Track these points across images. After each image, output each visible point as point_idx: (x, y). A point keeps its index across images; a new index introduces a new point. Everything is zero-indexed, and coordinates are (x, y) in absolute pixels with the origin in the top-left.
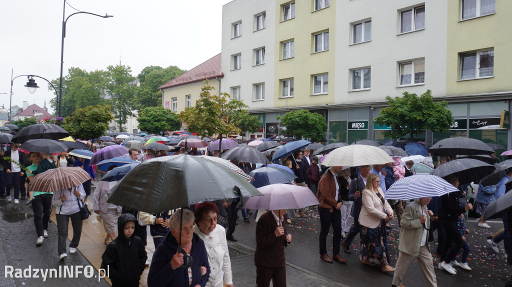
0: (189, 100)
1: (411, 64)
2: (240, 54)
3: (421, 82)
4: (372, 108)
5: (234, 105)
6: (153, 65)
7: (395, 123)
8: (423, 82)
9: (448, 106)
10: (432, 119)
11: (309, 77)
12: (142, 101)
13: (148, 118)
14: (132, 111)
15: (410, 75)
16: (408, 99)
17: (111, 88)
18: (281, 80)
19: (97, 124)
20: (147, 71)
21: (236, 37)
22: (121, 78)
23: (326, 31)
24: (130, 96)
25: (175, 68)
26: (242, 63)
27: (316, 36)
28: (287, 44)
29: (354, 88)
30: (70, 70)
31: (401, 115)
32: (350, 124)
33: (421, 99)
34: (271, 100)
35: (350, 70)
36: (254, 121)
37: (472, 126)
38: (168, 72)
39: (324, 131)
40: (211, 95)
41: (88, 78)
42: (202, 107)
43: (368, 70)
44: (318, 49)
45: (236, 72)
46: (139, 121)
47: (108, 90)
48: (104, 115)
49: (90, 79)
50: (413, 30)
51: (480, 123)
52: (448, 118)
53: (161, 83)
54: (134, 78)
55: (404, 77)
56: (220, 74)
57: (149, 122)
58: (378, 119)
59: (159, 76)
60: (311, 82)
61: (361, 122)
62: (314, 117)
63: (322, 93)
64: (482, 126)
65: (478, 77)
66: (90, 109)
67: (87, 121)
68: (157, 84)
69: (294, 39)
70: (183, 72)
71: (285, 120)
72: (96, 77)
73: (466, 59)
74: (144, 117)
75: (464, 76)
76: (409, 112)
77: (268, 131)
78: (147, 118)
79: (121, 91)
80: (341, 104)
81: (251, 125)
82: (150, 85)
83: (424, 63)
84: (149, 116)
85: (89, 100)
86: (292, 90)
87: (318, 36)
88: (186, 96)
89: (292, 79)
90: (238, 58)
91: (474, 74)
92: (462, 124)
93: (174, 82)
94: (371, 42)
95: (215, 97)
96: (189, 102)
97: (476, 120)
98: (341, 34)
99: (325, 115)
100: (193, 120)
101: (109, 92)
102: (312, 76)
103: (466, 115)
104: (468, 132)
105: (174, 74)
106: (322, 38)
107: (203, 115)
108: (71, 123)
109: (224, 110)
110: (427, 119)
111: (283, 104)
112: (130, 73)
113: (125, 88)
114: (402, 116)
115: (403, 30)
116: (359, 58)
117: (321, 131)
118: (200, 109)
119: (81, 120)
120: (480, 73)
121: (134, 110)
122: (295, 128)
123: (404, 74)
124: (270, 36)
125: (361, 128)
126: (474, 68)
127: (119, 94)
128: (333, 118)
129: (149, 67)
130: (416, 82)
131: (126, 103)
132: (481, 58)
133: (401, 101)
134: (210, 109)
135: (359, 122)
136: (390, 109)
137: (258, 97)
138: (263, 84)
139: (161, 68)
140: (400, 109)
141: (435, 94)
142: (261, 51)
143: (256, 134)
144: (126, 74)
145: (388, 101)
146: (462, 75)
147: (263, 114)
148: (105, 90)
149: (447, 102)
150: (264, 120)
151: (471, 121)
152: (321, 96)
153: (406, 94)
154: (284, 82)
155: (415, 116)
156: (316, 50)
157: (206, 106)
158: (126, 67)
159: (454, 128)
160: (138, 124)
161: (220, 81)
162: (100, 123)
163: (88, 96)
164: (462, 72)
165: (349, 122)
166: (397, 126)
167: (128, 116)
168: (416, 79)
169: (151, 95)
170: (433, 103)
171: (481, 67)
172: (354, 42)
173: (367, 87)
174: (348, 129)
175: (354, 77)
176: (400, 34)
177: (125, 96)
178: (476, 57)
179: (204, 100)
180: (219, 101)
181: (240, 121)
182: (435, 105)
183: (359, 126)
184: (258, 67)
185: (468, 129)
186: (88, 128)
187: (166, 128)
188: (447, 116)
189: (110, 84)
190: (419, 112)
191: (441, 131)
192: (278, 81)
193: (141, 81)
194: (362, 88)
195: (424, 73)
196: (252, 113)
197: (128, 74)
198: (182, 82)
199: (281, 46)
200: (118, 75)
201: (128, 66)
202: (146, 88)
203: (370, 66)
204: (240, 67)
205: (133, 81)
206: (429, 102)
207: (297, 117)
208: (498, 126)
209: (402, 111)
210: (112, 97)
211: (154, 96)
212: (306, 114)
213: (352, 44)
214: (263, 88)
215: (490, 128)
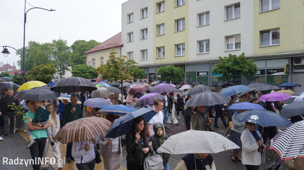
0: (103, 60)
1: (233, 37)
2: (133, 33)
3: (239, 48)
4: (211, 64)
5: (130, 63)
6: (81, 40)
7: (224, 72)
8: (240, 48)
9: (254, 62)
10: (245, 69)
11: (174, 46)
12: (74, 61)
14: (68, 67)
15: (232, 44)
16: (232, 58)
17: (55, 53)
18: (157, 48)
19: (46, 75)
20: (77, 43)
21: (130, 22)
22: (61, 47)
23: (183, 19)
24: (67, 57)
25: (94, 41)
26: (134, 38)
27: (177, 21)
28: (160, 26)
29: (200, 52)
30: (29, 43)
31: (227, 67)
32: (198, 73)
33: (239, 58)
34: (151, 60)
35: (198, 41)
36: (142, 72)
37: (268, 73)
38: (89, 44)
39: (183, 77)
40: (116, 57)
41: (40, 48)
42: (110, 64)
43: (208, 41)
44: (179, 29)
45: (130, 43)
46: (73, 73)
47: (53, 55)
48: (51, 70)
49: (42, 48)
50: (234, 18)
51: (273, 71)
52: (254, 69)
53: (85, 50)
54: (69, 47)
55: (229, 45)
56: (121, 45)
57: (79, 73)
58: (215, 70)
59: (84, 46)
60: (175, 48)
61: (205, 72)
62: (177, 69)
63: (181, 55)
64: (274, 73)
65: (271, 45)
66: (42, 66)
67: (40, 74)
68: (83, 51)
69: (164, 23)
70: (98, 44)
71: (160, 72)
72: (46, 47)
73: (264, 34)
74: (75, 71)
75: (263, 44)
76: (232, 65)
77: (150, 78)
78: (77, 71)
79: (61, 55)
80: (192, 61)
81: (140, 74)
82: (79, 52)
83: (240, 37)
84: (79, 70)
85: (41, 61)
86: (164, 53)
87: (179, 22)
88: (101, 58)
89: (163, 47)
90: (132, 35)
91: (269, 43)
92: (263, 72)
93: (93, 50)
94: (209, 25)
95: (118, 58)
96: (102, 61)
97: (271, 70)
98: (192, 21)
99: (183, 68)
100: (105, 72)
101: (54, 56)
102: (175, 45)
103: (265, 67)
104: (266, 77)
105: (93, 45)
106: (181, 23)
107: (111, 69)
108: (31, 75)
109: (124, 66)
110: (242, 69)
111: (158, 62)
112: (66, 45)
113: (63, 53)
114: (228, 68)
115: (228, 18)
116: (203, 34)
117: (181, 77)
118: (110, 65)
119: (37, 73)
120: (272, 43)
121: (69, 66)
122: (165, 76)
123: (229, 44)
124: (150, 22)
125: (205, 75)
126: (269, 39)
127: (60, 57)
128: (188, 69)
129: (78, 41)
130: (236, 48)
131: (64, 62)
132: (272, 34)
133: (228, 59)
134: (115, 65)
135: (203, 72)
136: (221, 64)
137: (143, 58)
138: (147, 50)
139: (85, 41)
140: (227, 64)
141: (247, 55)
142: (145, 30)
143: (143, 80)
144: (63, 45)
145: (220, 59)
146: (262, 44)
147: (147, 68)
148: (51, 55)
149: (254, 60)
150: (148, 72)
151: (268, 70)
152: (181, 57)
153: (230, 55)
154: (159, 49)
155: (236, 68)
156: (178, 30)
157: (113, 64)
158: (64, 41)
159: (258, 74)
160: (72, 75)
161: (121, 49)
162: (48, 75)
163: (41, 59)
164: (262, 42)
166: (225, 74)
167: (66, 70)
168: (236, 46)
169: (80, 58)
171: (272, 39)
172: (200, 25)
173: (207, 51)
174: (197, 76)
175: (200, 45)
176: (226, 20)
177: (64, 58)
178: (270, 33)
179: (112, 60)
180: (121, 60)
181: (133, 73)
182: (247, 61)
183: (203, 74)
184: (144, 41)
185: (266, 75)
186: (41, 78)
187: (89, 77)
188: (254, 67)
189: (54, 51)
190: (238, 66)
191: (251, 76)
192: (155, 48)
193: (73, 49)
194: (205, 52)
195: (240, 43)
196: (140, 68)
197: (65, 45)
198: (98, 49)
199: (157, 28)
200: (59, 45)
201: (65, 40)
202: (76, 53)
203: (209, 39)
204: (133, 40)
205: (68, 49)
206: (243, 60)
207: (167, 70)
208: (283, 73)
209: (228, 65)
210: (56, 59)
211: (81, 58)
212: (172, 68)
213: (199, 26)
214: (147, 52)
215: (278, 74)
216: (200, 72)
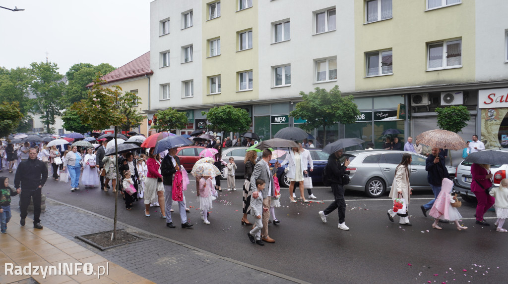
1: (325, 62)
2: (168, 52)
3: (335, 79)
4: (292, 103)
6: (83, 63)
7: (308, 116)
9: (355, 100)
10: (339, 112)
11: (235, 74)
12: (71, 100)
13: (74, 117)
14: (60, 111)
15: (325, 72)
16: (319, 94)
17: (36, 86)
18: (208, 77)
19: (2, 122)
20: (76, 68)
21: (164, 34)
22: (47, 76)
23: (250, 30)
24: (58, 94)
25: (107, 66)
26: (171, 60)
27: (241, 34)
28: (214, 42)
31: (312, 108)
32: (273, 118)
33: (331, 95)
34: (199, 97)
35: (273, 67)
36: (182, 117)
37: (376, 118)
38: (98, 70)
39: (248, 125)
41: (8, 76)
43: (288, 66)
44: (243, 47)
45: (166, 69)
46: (64, 119)
47: (32, 89)
48: (10, 113)
49: (11, 77)
50: (327, 30)
51: (383, 115)
52: (353, 110)
53: (91, 81)
54: (61, 76)
55: (320, 74)
56: (150, 71)
57: (75, 120)
58: (294, 112)
59: (89, 74)
60: (237, 78)
61: (283, 116)
62: (237, 112)
63: (248, 89)
64: (384, 117)
65: (381, 74)
68: (87, 82)
69: (220, 37)
70: (113, 69)
71: (210, 116)
72: (18, 74)
73: (372, 58)
74: (69, 116)
75: (370, 73)
76: (320, 105)
77: (197, 128)
78: (72, 117)
79: (47, 90)
80: (264, 99)
81: (179, 121)
82: (79, 83)
83: (336, 61)
84: (75, 115)
86: (219, 86)
87: (243, 34)
89: (219, 76)
90: (167, 55)
91: (378, 71)
92: (368, 116)
94: (290, 42)
95: (107, 89)
97: (380, 113)
98: (263, 33)
99: (250, 110)
101: (34, 91)
102: (238, 73)
103: (371, 108)
104: (373, 123)
105: (106, 72)
106: (246, 37)
110: (335, 112)
111: (210, 101)
112: (57, 71)
113: (51, 86)
114: (314, 109)
115: (318, 30)
116: (279, 56)
117: (244, 125)
120: (383, 70)
121: (62, 109)
122: (219, 123)
123: (321, 70)
124: (197, 35)
125: (283, 122)
126: (378, 66)
127: (45, 93)
128: (257, 113)
129: (78, 65)
131: (53, 102)
132: (382, 59)
133: (314, 95)
134: (101, 101)
135: (281, 117)
136: (303, 103)
137: (187, 94)
138: (192, 81)
139: (92, 65)
140: (312, 103)
141: (342, 90)
142: (190, 48)
143: (187, 131)
144: (52, 72)
145: (302, 96)
146: (368, 72)
147: (191, 110)
148: (29, 89)
149: (354, 97)
150: (193, 117)
151: (375, 113)
152: (246, 92)
153: (318, 89)
154: (212, 79)
155: (325, 109)
156: (241, 48)
158: (52, 64)
159: (362, 120)
160: (63, 123)
161: (150, 78)
163: (9, 95)
164: (368, 70)
165: (272, 117)
166: (310, 119)
167: (55, 116)
168: (330, 75)
170: (341, 97)
171: (383, 66)
172: (276, 41)
173: (288, 83)
174: (271, 124)
175: (277, 74)
176: (316, 34)
177: (52, 95)
178: (379, 57)
180: (112, 93)
181: (167, 117)
182: (343, 99)
183: (281, 120)
184: (186, 65)
185: (373, 121)
189: (35, 82)
190: (328, 106)
191: (348, 122)
192: (206, 78)
193: (70, 79)
195: (336, 71)
196: (180, 110)
197: (55, 72)
198: (111, 79)
199: (208, 44)
200: (43, 72)
201: (54, 63)
202: (75, 86)
203: (290, 64)
204: (169, 64)
205: (61, 79)
206: (338, 96)
207: (220, 112)
208: (396, 117)
209: (313, 105)
210: (37, 96)
211: (84, 95)
212: (229, 109)
213: (274, 42)
214: (192, 85)
215: (390, 120)
216: (276, 117)
